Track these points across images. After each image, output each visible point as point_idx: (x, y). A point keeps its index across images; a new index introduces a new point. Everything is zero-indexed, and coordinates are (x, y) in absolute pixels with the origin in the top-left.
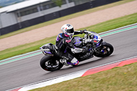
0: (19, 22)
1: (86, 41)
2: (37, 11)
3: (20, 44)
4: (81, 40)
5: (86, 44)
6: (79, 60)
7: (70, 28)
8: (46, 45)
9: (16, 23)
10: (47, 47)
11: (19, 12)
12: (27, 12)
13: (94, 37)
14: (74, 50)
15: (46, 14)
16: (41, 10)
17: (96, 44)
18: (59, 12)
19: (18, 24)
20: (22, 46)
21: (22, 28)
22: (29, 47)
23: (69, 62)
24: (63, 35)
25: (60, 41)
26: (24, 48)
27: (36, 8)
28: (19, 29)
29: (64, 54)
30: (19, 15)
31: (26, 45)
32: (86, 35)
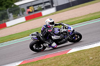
1: (63, 30)
3: (71, 17)
4: (59, 30)
5: (62, 33)
6: (58, 44)
7: (52, 21)
8: (34, 33)
9: (68, 2)
10: (35, 35)
13: (68, 28)
14: (54, 37)
17: (69, 33)
20: (72, 19)
21: (73, 6)
22: (77, 19)
23: (50, 45)
24: (46, 26)
25: (44, 30)
26: (74, 20)
28: (71, 7)
29: (46, 40)
31: (75, 18)
32: (62, 27)
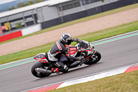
0: (61, 16)
2: (80, 6)
9: (58, 17)
11: (61, 6)
12: (70, 7)
15: (88, 8)
16: (83, 4)
18: (101, 6)
19: (60, 17)
21: (64, 22)
27: (79, 3)
28: (61, 23)
30: (61, 9)
